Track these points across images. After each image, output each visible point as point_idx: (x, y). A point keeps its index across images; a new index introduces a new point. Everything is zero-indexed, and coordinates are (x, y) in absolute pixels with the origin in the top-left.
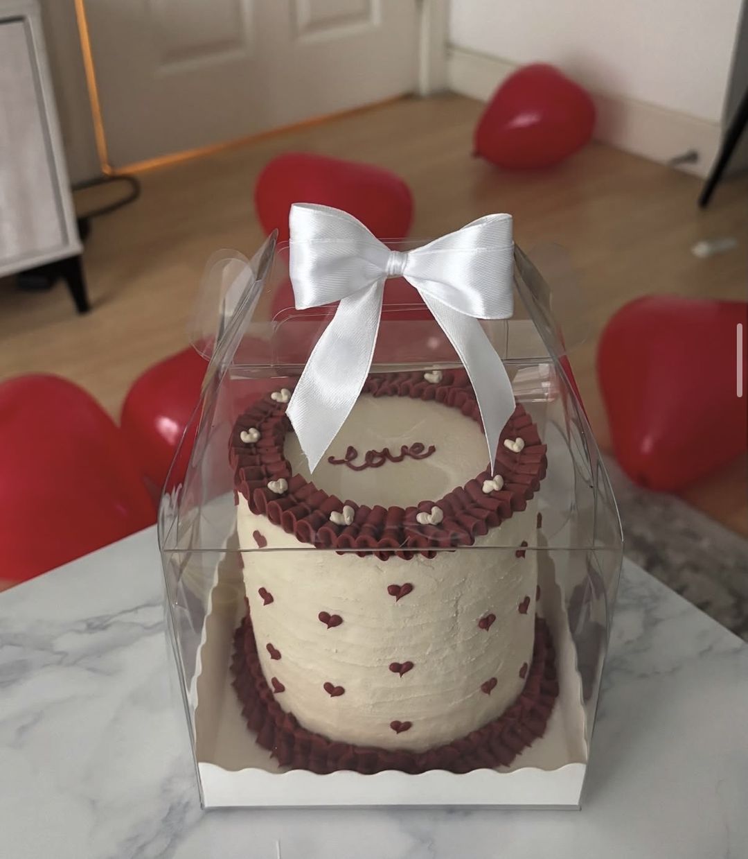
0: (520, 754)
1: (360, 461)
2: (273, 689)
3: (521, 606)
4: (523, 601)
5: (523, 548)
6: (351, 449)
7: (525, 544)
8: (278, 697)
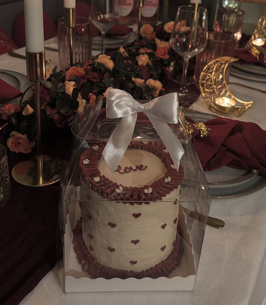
0: (172, 272)
1: (122, 171)
2: (89, 249)
3: (174, 221)
4: (175, 219)
5: (176, 201)
6: (119, 167)
7: (176, 200)
8: (91, 252)
